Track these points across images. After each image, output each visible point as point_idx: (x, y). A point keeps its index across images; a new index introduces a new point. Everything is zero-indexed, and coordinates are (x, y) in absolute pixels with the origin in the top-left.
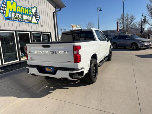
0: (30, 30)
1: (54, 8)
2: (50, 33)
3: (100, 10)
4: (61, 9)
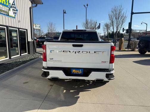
0: (7, 25)
1: (31, 3)
2: (27, 30)
3: (65, 13)
4: (37, 5)
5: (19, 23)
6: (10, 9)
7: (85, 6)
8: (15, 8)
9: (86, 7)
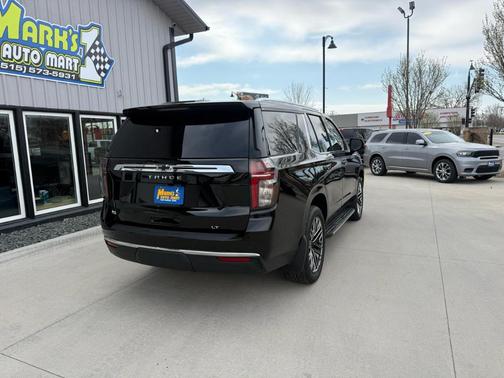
1: (168, 33)
3: (332, 46)
5: (120, 100)
6: (82, 63)
7: (403, 12)
8: (105, 56)
9: (408, 12)
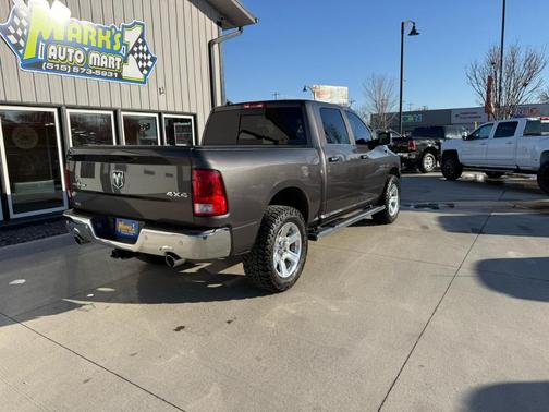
0: (116, 105)
2: (195, 116)
4: (241, 29)
5: (162, 97)
